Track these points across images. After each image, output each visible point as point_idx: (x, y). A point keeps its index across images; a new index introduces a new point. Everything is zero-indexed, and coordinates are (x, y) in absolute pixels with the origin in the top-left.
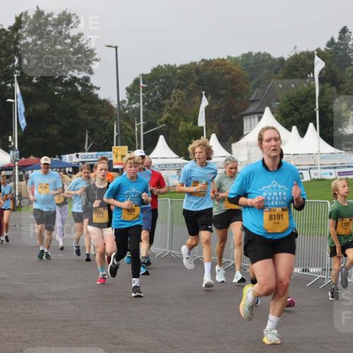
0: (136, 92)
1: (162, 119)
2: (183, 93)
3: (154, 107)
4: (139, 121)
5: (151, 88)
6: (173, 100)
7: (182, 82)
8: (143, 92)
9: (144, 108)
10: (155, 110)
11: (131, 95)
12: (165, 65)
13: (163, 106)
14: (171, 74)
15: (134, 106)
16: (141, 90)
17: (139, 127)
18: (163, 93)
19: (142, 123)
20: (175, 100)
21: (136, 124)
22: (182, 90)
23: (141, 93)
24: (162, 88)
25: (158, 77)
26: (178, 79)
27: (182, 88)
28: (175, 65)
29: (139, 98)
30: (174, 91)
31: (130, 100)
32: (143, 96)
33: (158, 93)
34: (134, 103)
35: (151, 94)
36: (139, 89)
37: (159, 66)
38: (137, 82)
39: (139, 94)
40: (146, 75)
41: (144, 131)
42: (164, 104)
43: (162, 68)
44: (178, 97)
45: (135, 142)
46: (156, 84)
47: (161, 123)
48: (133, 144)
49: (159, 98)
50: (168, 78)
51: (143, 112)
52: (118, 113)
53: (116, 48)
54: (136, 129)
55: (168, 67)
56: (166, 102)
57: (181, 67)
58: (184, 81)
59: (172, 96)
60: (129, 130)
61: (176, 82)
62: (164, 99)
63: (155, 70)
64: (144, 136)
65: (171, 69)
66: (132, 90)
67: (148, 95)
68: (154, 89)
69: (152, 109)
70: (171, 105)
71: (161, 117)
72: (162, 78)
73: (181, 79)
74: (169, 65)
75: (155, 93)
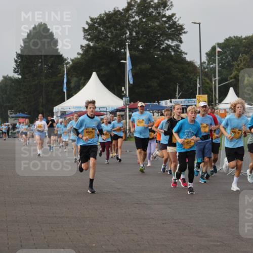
0: (213, 56)
1: (232, 76)
2: (247, 57)
3: (226, 67)
4: (215, 77)
5: (224, 53)
6: (239, 62)
7: (247, 49)
8: (218, 56)
9: (218, 68)
10: (227, 69)
11: (210, 58)
12: (234, 37)
13: (233, 66)
14: (238, 43)
15: (211, 66)
16: (217, 54)
17: (215, 81)
18: (232, 57)
19: (217, 78)
20: (241, 62)
21: (213, 79)
22: (246, 55)
23: (217, 57)
24: (232, 53)
25: (229, 45)
26: (244, 46)
27: (246, 53)
28: (241, 37)
29: (216, 60)
30: (240, 55)
31: (209, 62)
32: (218, 59)
33: (229, 57)
34: (212, 64)
35: (224, 58)
36: (215, 54)
37: (230, 37)
38: (214, 48)
39: (215, 57)
40: (221, 44)
41: (219, 84)
42: (233, 65)
43: (232, 38)
44: (244, 60)
45: (212, 92)
46: (228, 50)
47: (231, 78)
48: (211, 93)
49: (230, 61)
50: (236, 46)
51: (218, 70)
52: (200, 70)
53: (199, 24)
54: (213, 83)
55: (236, 38)
56: (235, 63)
57: (246, 38)
58: (248, 48)
59: (239, 59)
60: (208, 83)
61: (242, 49)
62: (233, 61)
63: (227, 40)
64: (219, 87)
65: (239, 39)
66: (211, 54)
67: (222, 59)
68: (226, 54)
69: (224, 68)
70: (238, 66)
71: (231, 74)
72: (232, 46)
73: (245, 47)
74: (237, 37)
75: (227, 57)
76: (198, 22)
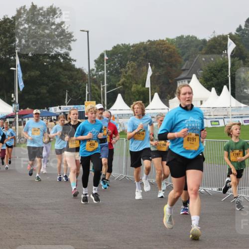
0: (102, 63)
1: (120, 83)
2: (135, 64)
3: (114, 73)
4: (103, 84)
5: (112, 61)
6: (127, 69)
7: (134, 56)
8: (107, 63)
9: (107, 75)
10: (115, 76)
11: (98, 65)
12: (122, 44)
13: (121, 73)
14: (126, 50)
15: (100, 73)
16: (105, 61)
17: (104, 87)
18: (120, 64)
19: (105, 85)
20: (129, 69)
21: (102, 86)
22: (134, 62)
23: (105, 64)
24: (120, 61)
25: (117, 52)
26: (131, 54)
27: (134, 60)
28: (129, 44)
29: (104, 67)
30: (128, 63)
31: (97, 69)
32: (106, 66)
33: (117, 64)
34: (100, 71)
35: (112, 65)
36: (104, 61)
37: (118, 45)
38: (102, 56)
39: (104, 64)
40: (109, 51)
41: (107, 90)
42: (121, 72)
43: (120, 46)
44: (131, 67)
45: (100, 98)
46: (116, 58)
47: (119, 85)
48: (99, 99)
49: (118, 68)
50: (124, 53)
51: (107, 77)
52: (89, 77)
53: (88, 32)
54: (102, 89)
55: (124, 45)
56: (123, 70)
57: (133, 46)
58: (136, 55)
59: (127, 66)
60: (96, 90)
61: (130, 56)
62: (121, 68)
63: (115, 48)
64: (107, 94)
65: (126, 47)
66: (100, 62)
67: (110, 65)
68: (114, 61)
69: (113, 75)
70: (126, 73)
71: (119, 81)
72: (120, 53)
73: (133, 54)
74: (125, 44)
75: (115, 64)
76: (87, 30)
